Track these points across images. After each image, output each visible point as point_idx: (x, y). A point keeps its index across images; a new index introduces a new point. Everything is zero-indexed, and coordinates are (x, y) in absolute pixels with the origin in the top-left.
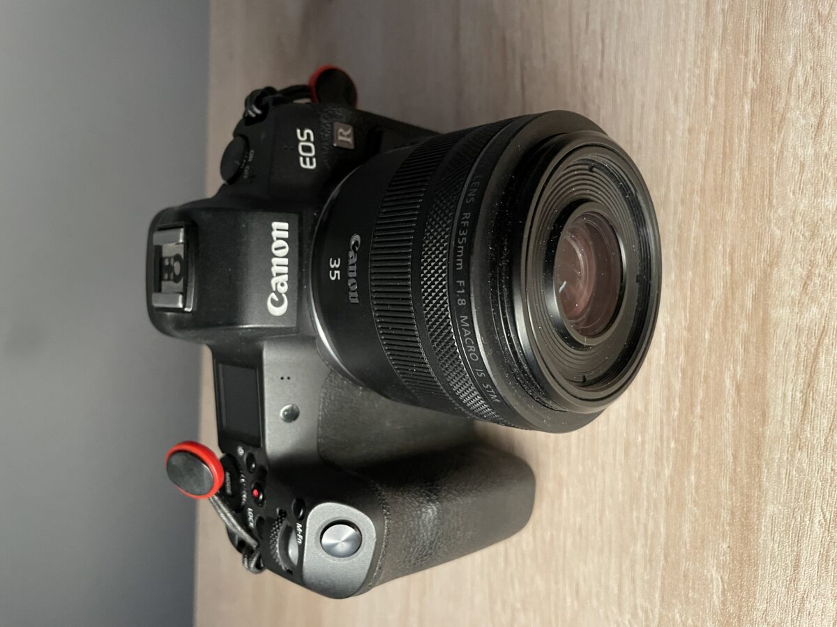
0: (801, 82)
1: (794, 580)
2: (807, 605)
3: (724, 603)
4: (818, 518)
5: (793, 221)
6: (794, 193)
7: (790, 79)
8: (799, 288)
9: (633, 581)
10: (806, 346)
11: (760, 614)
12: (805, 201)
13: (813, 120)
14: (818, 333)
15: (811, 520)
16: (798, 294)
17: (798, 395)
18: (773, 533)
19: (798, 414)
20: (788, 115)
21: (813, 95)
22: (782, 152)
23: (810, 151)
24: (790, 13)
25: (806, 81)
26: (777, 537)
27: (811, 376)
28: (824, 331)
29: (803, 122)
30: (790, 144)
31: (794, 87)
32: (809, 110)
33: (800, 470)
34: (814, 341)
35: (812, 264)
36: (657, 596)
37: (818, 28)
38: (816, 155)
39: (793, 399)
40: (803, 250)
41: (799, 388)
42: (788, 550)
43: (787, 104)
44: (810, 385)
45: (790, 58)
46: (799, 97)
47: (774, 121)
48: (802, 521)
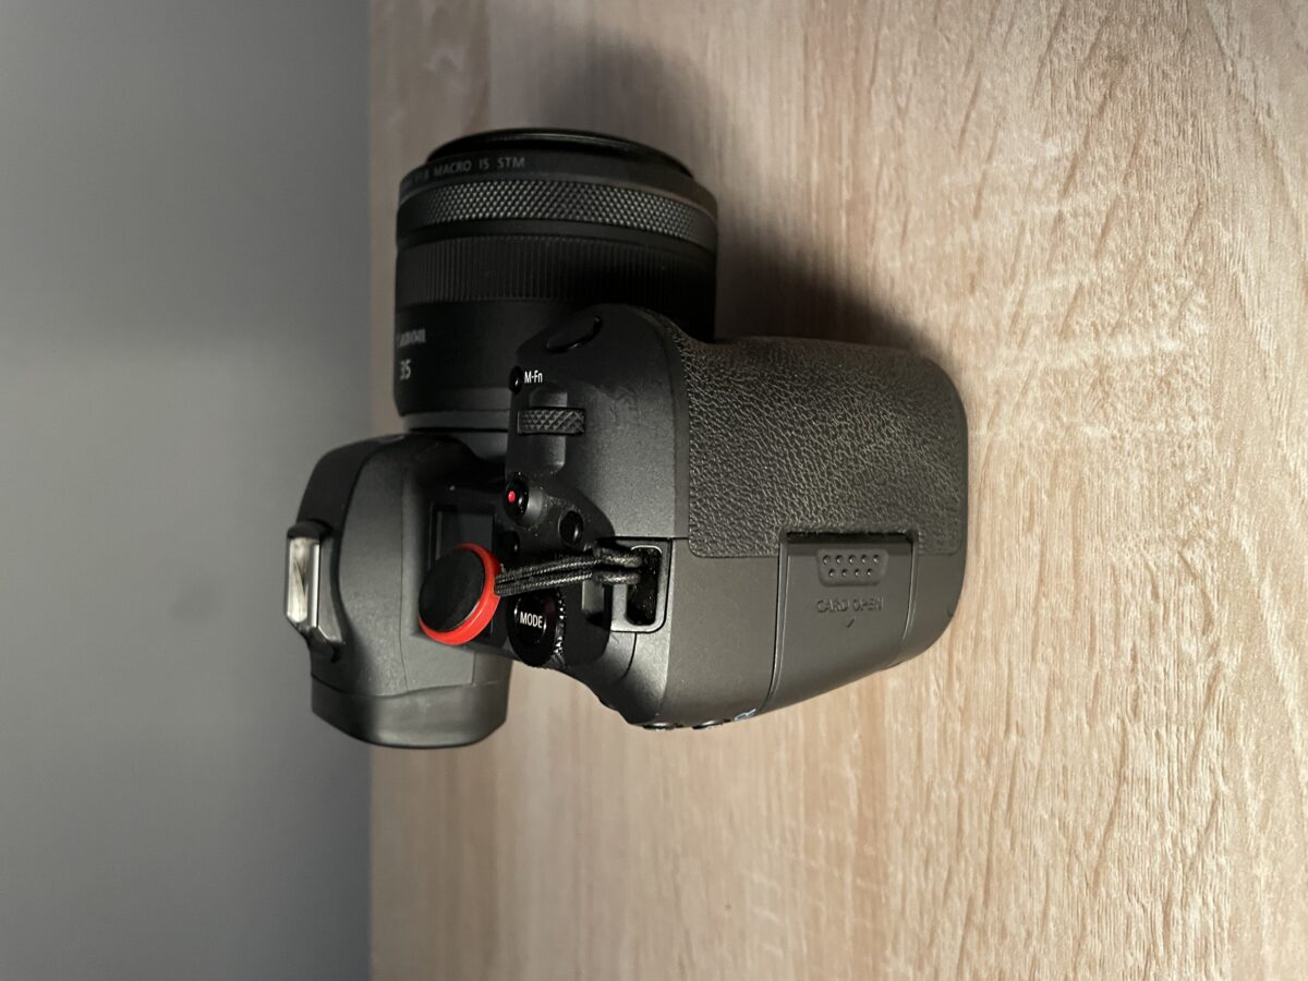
0: (887, 187)
1: (919, 768)
2: (933, 796)
3: (860, 808)
4: (933, 687)
7: (878, 184)
9: (780, 798)
11: (892, 816)
13: (899, 228)
15: (927, 690)
18: (895, 713)
20: (878, 225)
21: (898, 201)
22: (875, 268)
23: (898, 264)
24: (875, 109)
25: (891, 185)
26: (900, 717)
29: (890, 231)
30: (881, 256)
31: (881, 193)
32: (895, 218)
36: (802, 810)
37: (898, 122)
38: (903, 266)
42: (911, 730)
43: (876, 213)
45: (876, 161)
46: (886, 204)
47: (866, 234)
48: (920, 693)
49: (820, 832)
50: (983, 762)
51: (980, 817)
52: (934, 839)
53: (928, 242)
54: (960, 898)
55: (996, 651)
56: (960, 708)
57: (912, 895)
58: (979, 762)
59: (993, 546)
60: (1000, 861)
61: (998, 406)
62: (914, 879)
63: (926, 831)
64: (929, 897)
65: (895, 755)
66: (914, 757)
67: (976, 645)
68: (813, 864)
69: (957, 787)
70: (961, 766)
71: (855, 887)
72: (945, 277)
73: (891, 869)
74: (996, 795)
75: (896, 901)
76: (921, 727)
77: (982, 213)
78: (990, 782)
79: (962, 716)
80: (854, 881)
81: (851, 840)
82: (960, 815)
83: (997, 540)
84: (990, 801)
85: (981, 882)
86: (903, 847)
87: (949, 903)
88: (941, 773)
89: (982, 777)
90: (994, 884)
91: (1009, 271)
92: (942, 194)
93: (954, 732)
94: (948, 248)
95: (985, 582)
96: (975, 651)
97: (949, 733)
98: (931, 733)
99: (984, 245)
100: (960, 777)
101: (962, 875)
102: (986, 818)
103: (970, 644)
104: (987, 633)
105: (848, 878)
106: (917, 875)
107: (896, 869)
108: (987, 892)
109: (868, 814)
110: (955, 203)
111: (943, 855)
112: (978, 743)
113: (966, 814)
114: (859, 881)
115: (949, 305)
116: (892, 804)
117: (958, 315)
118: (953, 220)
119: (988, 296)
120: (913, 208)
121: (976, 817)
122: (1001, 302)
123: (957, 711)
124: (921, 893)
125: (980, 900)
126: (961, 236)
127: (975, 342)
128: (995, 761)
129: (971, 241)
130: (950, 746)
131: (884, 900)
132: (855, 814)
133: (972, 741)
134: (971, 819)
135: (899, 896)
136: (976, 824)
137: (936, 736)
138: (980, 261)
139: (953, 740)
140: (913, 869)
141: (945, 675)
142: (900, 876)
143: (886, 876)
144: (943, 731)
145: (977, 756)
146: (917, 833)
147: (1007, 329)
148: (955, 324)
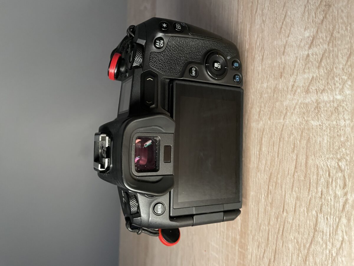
0: (258, 44)
1: (258, 219)
2: (261, 228)
3: (241, 228)
4: (263, 196)
5: (256, 92)
6: (257, 83)
7: (256, 44)
8: (258, 116)
10: (259, 135)
11: (250, 232)
12: (259, 85)
13: (261, 57)
14: (262, 130)
15: (261, 196)
16: (257, 118)
17: (258, 153)
18: (252, 203)
19: (258, 160)
20: (255, 56)
21: (261, 49)
22: (254, 69)
23: (260, 68)
24: (256, 21)
25: (260, 44)
26: (253, 204)
27: (261, 146)
28: (264, 130)
29: (259, 58)
30: (256, 66)
31: (257, 46)
32: (260, 54)
33: (258, 179)
34: (261, 133)
35: (261, 107)
36: (226, 226)
37: (263, 25)
38: (262, 69)
39: (257, 154)
40: (259, 102)
41: (258, 150)
42: (256, 208)
43: (255, 53)
44: (260, 149)
45: (256, 36)
46: (258, 50)
47: (252, 58)
48: (259, 197)
49: (230, 233)
50: (276, 220)
51: (274, 236)
52: (261, 240)
53: (269, 62)
54: (267, 259)
55: (282, 187)
56: (270, 203)
57: (254, 255)
58: (275, 219)
59: (282, 155)
60: (279, 250)
61: (286, 113)
62: (255, 251)
63: (259, 237)
64: (258, 257)
65: (252, 214)
66: (257, 216)
67: (276, 185)
68: (228, 242)
69: (268, 227)
70: (270, 220)
71: (239, 251)
72: (273, 73)
73: (249, 247)
74: (279, 230)
75: (249, 257)
76: (259, 207)
77: (285, 54)
78: (277, 226)
79: (271, 206)
80: (238, 249)
81: (238, 237)
82: (268, 234)
83: (284, 154)
84: (277, 231)
85: (273, 255)
86: (252, 241)
87: (264, 260)
88: (264, 221)
89: (275, 224)
90: (277, 256)
91: (292, 71)
92: (274, 47)
93: (268, 210)
94: (275, 64)
95: (279, 166)
96: (275, 187)
97: (267, 210)
98: (262, 210)
99: (285, 63)
100: (269, 223)
101: (268, 252)
102: (276, 236)
103: (274, 184)
104: (279, 181)
105: (237, 248)
106: (255, 250)
107: (250, 247)
108: (274, 258)
109: (243, 230)
110: (278, 50)
111: (263, 246)
112: (275, 214)
113: (270, 234)
114: (240, 249)
115: (274, 81)
116: (250, 229)
117: (276, 84)
118: (277, 55)
119: (285, 79)
120: (266, 51)
121: (273, 235)
122: (289, 81)
123: (269, 204)
124: (256, 255)
125: (272, 260)
126: (279, 60)
127: (281, 93)
128: (279, 220)
129: (282, 62)
130: (267, 214)
131: (246, 256)
132: (240, 230)
133: (273, 213)
134: (271, 236)
135: (250, 255)
136: (273, 237)
137: (263, 211)
138: (284, 69)
139: (268, 212)
140: (255, 248)
141: (267, 193)
142: (251, 250)
143: (247, 249)
144: (265, 209)
145: (274, 218)
146: (256, 238)
147: (290, 90)
148: (276, 87)
